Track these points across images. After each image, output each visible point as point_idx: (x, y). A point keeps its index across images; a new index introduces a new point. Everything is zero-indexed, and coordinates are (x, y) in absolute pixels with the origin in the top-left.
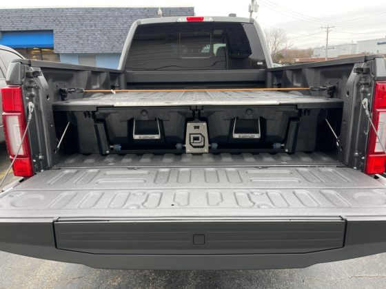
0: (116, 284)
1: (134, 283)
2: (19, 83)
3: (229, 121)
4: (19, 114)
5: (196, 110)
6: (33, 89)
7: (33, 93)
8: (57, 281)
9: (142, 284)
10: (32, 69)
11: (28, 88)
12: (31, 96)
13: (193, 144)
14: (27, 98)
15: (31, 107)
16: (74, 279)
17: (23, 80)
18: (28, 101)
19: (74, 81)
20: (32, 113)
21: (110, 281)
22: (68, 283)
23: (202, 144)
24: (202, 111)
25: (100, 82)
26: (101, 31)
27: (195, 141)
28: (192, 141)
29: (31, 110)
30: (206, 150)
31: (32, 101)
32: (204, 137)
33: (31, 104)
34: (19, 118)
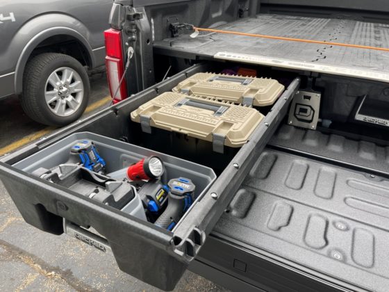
3: (354, 99)
4: (118, 60)
5: (310, 77)
7: (134, 37)
11: (129, 33)
12: (132, 41)
13: (299, 117)
14: (127, 44)
15: (131, 53)
17: (123, 24)
18: (128, 47)
19: (189, 13)
20: (130, 60)
23: (310, 118)
24: (317, 80)
25: (223, 8)
27: (301, 113)
28: (297, 112)
29: (130, 56)
30: (313, 126)
31: (132, 46)
32: (314, 111)
33: (131, 50)
34: (118, 65)
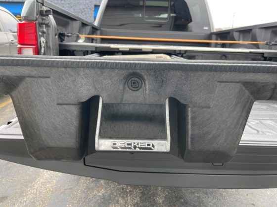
0: (100, 194)
1: (115, 194)
2: (35, 19)
4: (34, 47)
6: (44, 26)
7: (45, 30)
8: (52, 192)
9: (122, 195)
10: (45, 8)
11: (41, 24)
12: (43, 33)
14: (40, 33)
15: (43, 42)
16: (65, 189)
17: (37, 17)
18: (41, 36)
19: (70, 28)
20: (44, 47)
21: (95, 192)
22: (61, 193)
26: (69, 4)
29: (43, 45)
31: (43, 37)
33: (43, 40)
34: (33, 51)
